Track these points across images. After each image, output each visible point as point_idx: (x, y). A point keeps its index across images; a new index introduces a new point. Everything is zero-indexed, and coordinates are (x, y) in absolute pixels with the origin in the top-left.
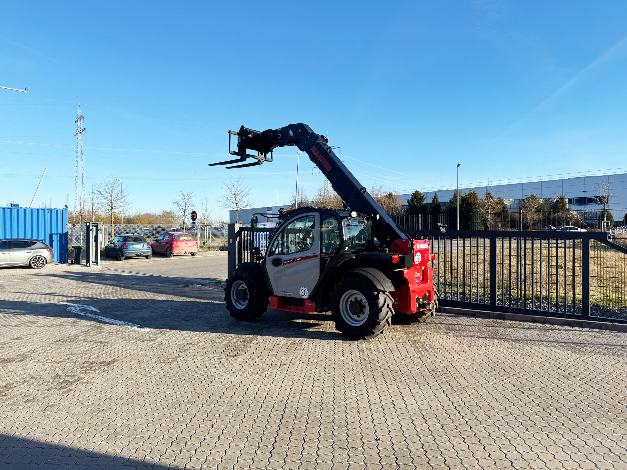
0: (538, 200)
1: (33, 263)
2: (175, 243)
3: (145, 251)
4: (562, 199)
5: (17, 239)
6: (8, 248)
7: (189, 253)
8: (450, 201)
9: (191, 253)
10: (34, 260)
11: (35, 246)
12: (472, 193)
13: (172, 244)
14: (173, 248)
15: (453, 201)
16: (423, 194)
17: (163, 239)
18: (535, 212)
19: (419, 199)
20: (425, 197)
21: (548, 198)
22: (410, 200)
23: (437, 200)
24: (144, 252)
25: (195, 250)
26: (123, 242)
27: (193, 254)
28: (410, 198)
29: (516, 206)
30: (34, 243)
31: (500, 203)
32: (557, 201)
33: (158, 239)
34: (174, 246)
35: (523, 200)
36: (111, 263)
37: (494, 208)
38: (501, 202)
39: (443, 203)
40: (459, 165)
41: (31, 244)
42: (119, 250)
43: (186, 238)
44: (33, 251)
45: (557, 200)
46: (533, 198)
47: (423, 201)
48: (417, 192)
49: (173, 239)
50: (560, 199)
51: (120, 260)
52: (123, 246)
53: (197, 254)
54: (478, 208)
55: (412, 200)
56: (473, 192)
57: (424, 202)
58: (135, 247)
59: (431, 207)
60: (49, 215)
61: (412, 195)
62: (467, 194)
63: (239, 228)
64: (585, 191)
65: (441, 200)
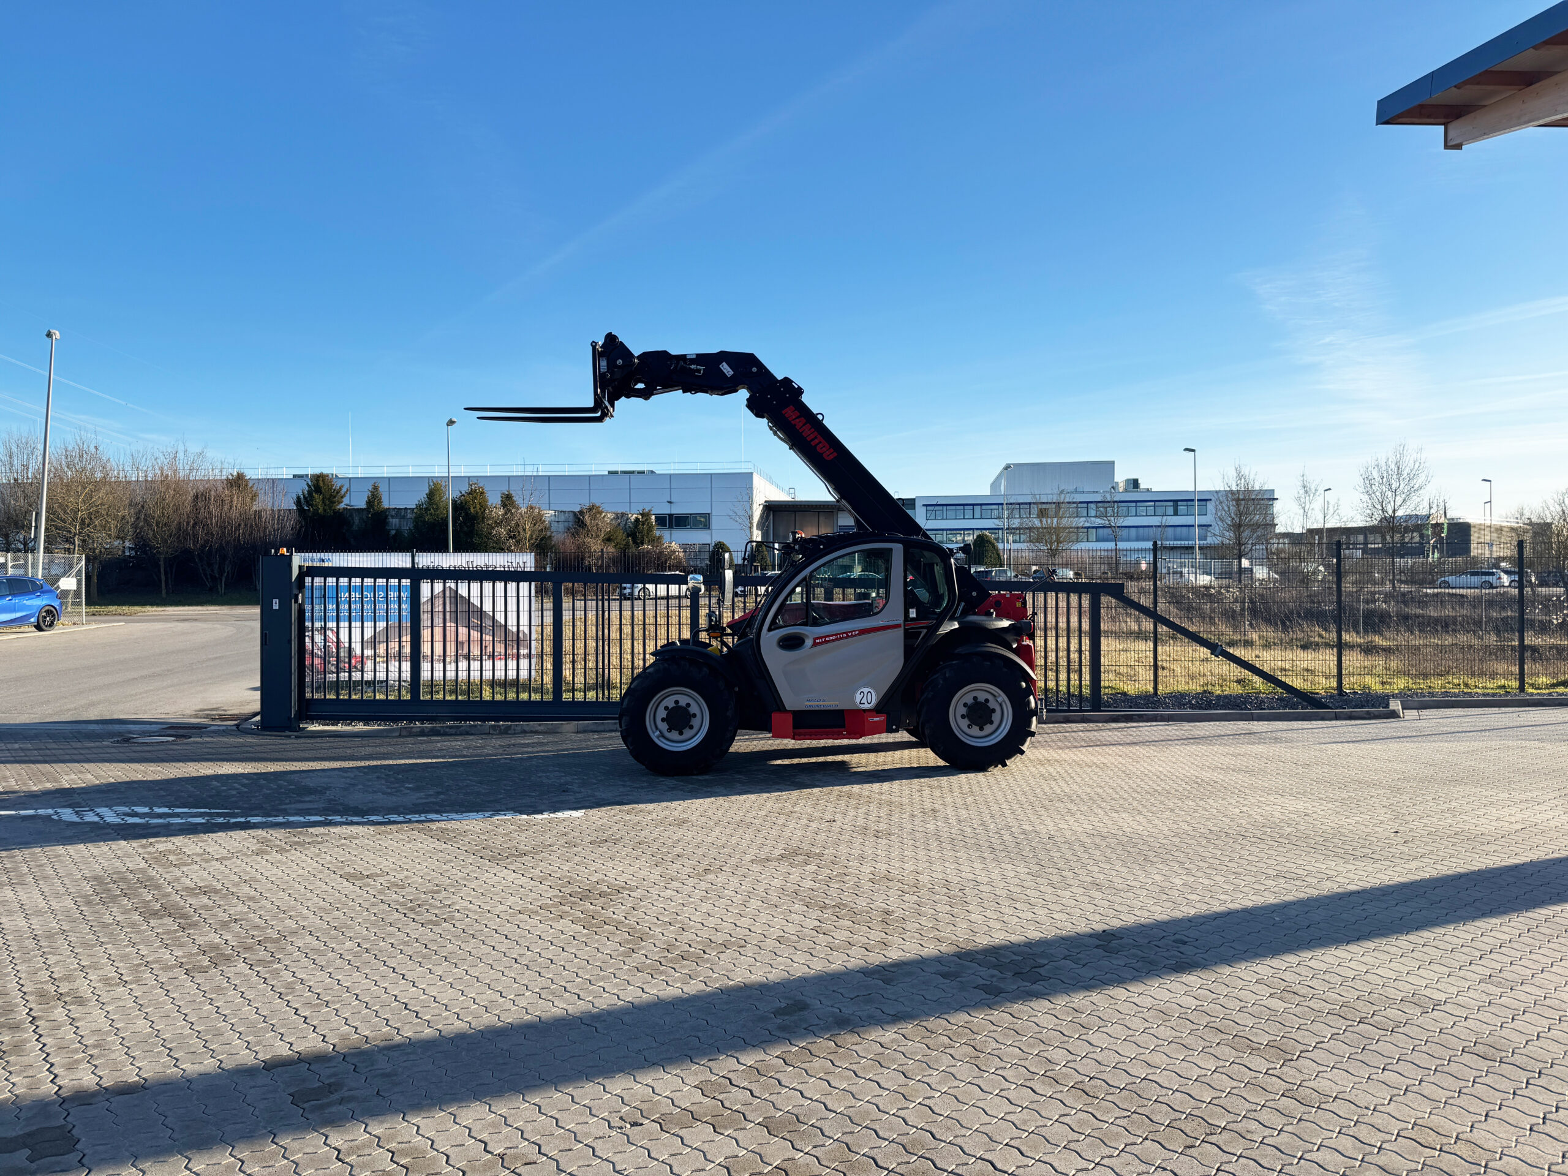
0: (605, 517)
4: (645, 515)
8: (419, 507)
12: (478, 491)
15: (431, 508)
16: (340, 483)
18: (605, 542)
19: (327, 494)
20: (343, 490)
21: (620, 511)
22: (302, 494)
23: (380, 502)
28: (301, 489)
29: (562, 525)
32: (637, 519)
35: (577, 513)
38: (537, 516)
39: (397, 509)
40: (451, 423)
46: (595, 510)
47: (340, 502)
48: (321, 476)
50: (642, 515)
55: (309, 498)
56: (479, 486)
57: (342, 506)
59: (362, 518)
63: (300, 567)
64: (670, 502)
65: (388, 502)
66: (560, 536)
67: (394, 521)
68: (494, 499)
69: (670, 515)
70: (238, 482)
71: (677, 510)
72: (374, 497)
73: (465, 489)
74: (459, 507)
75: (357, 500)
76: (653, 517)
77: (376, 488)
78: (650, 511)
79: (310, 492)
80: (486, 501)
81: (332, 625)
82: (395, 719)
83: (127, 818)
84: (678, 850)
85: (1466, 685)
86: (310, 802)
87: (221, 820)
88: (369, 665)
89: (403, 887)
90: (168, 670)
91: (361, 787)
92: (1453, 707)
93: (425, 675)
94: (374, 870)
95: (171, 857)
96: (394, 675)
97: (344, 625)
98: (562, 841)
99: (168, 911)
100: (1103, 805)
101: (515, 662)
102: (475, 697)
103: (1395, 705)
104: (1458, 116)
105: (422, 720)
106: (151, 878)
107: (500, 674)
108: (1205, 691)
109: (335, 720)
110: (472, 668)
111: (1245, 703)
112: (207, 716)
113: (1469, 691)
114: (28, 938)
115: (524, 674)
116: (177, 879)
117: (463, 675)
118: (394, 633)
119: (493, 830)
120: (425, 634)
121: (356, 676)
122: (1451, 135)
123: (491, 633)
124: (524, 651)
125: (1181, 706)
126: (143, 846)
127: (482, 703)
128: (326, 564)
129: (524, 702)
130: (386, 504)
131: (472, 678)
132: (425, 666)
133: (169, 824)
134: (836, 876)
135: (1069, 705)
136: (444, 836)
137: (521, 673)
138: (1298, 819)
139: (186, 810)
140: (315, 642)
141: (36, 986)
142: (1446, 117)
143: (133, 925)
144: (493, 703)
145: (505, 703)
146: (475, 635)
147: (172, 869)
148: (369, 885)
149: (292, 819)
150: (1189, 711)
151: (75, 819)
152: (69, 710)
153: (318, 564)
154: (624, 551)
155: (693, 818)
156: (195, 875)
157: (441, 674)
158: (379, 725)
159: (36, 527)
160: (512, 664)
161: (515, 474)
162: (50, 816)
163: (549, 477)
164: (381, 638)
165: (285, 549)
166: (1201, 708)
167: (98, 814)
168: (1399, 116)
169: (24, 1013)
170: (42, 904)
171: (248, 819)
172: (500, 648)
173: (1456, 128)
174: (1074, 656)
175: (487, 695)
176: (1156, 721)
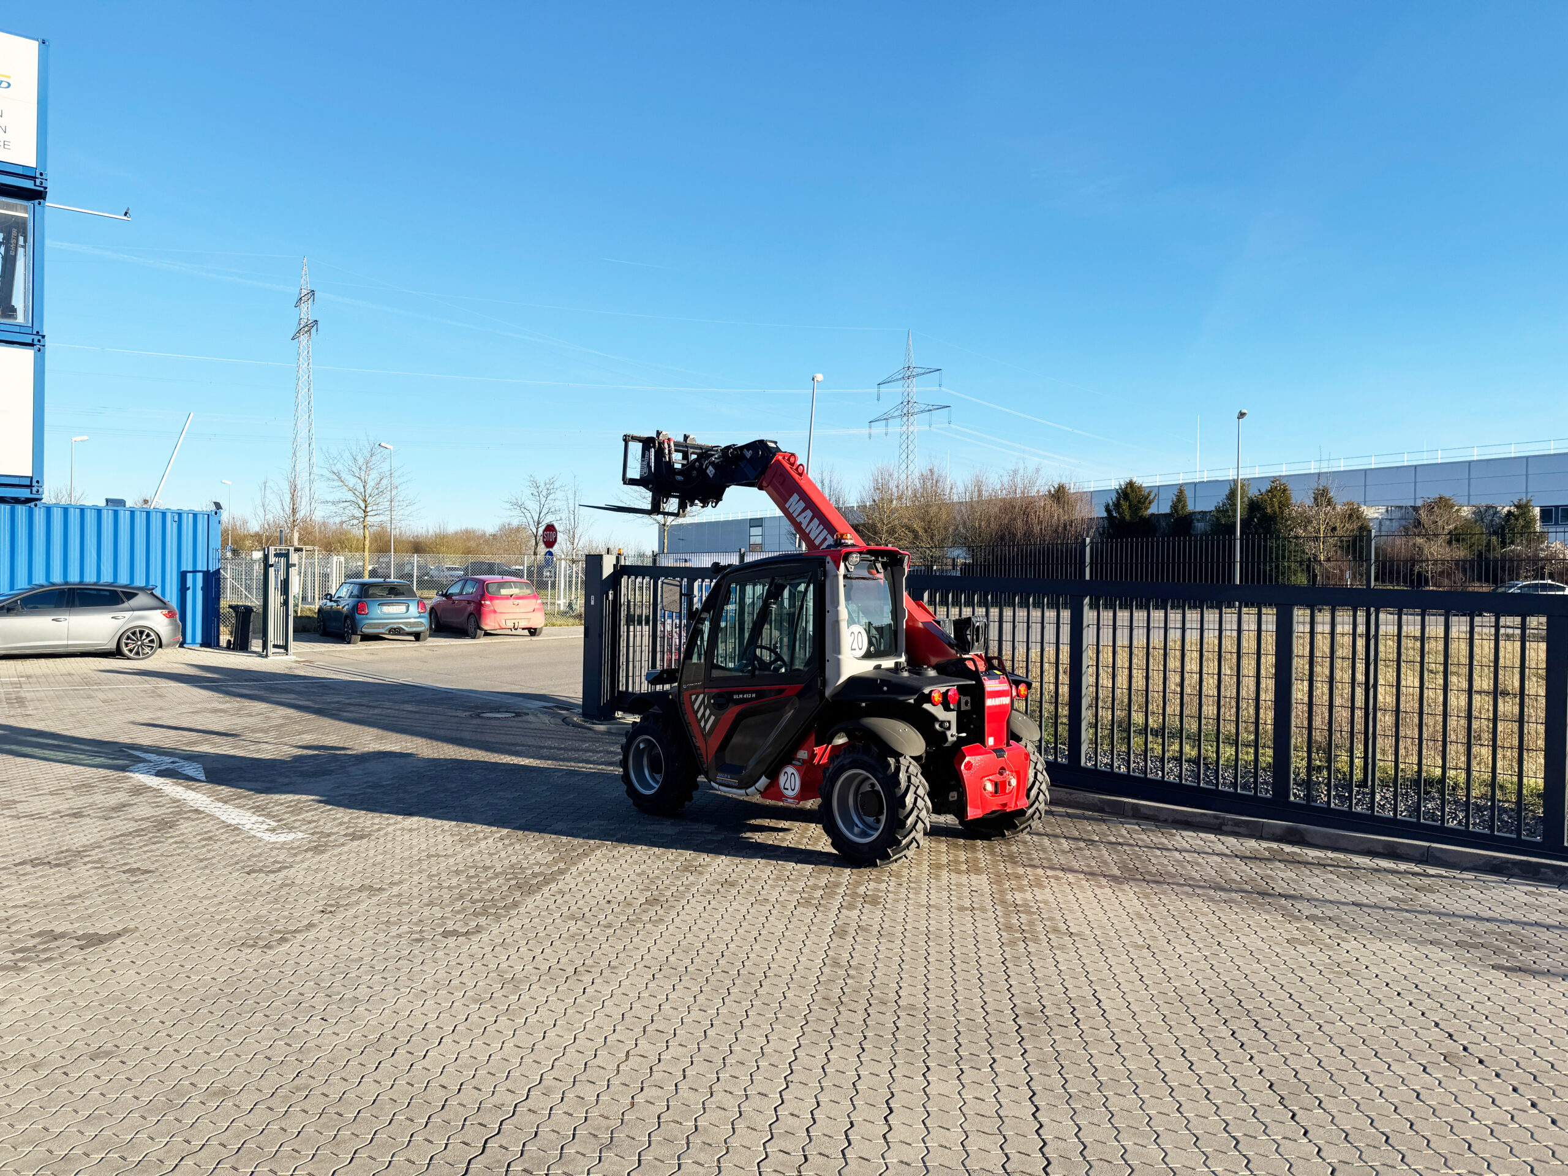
0: (1458, 511)
1: (127, 645)
2: (488, 603)
3: (412, 620)
4: (1523, 508)
5: (95, 584)
6: (67, 606)
7: (523, 629)
8: (1218, 510)
9: (529, 629)
10: (128, 638)
11: (134, 602)
12: (1278, 490)
13: (481, 605)
14: (482, 617)
15: (1225, 511)
16: (1147, 490)
17: (461, 594)
18: (1450, 543)
19: (1135, 502)
20: (1151, 497)
21: (1484, 504)
22: (1111, 504)
23: (1184, 506)
24: (410, 623)
25: (538, 620)
26: (358, 597)
27: (533, 632)
28: (1111, 499)
29: (1395, 524)
30: (130, 596)
31: (1351, 516)
33: (449, 592)
34: (485, 609)
35: (1416, 509)
36: (323, 649)
37: (1334, 529)
38: (1353, 514)
39: (1199, 513)
40: (1242, 415)
41: (125, 599)
42: (346, 617)
43: (515, 591)
44: (128, 614)
45: (1509, 512)
46: (1443, 503)
47: (1147, 508)
48: (1131, 484)
49: (483, 592)
50: (1517, 507)
51: (349, 643)
52: (357, 608)
53: (543, 632)
54: (1291, 530)
55: (1117, 505)
56: (1280, 485)
57: (1150, 511)
58: (387, 609)
59: (1167, 524)
60: (175, 525)
61: (1118, 492)
62: (1263, 491)
65: (1193, 506)
66: (1388, 538)
67: (1200, 526)
68: (1301, 499)
69: (1557, 507)
70: (1059, 495)
72: (1179, 503)
73: (1266, 489)
75: (1160, 507)
76: (1537, 511)
77: (1181, 492)
78: (1528, 501)
79: (1118, 499)
80: (1288, 499)
130: (1190, 507)
154: (1480, 554)
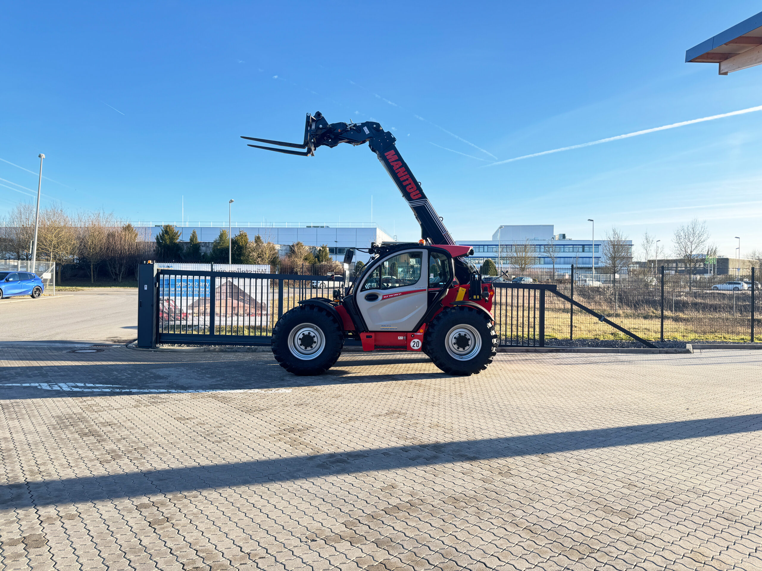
0: (305, 248)
8: (214, 242)
12: (243, 235)
15: (221, 243)
16: (177, 230)
18: (304, 260)
19: (171, 235)
20: (178, 234)
21: (312, 246)
22: (159, 235)
23: (196, 239)
29: (283, 252)
31: (271, 248)
32: (320, 250)
39: (204, 243)
40: (232, 201)
46: (300, 245)
47: (177, 239)
48: (168, 226)
50: (323, 247)
54: (250, 252)
55: (162, 237)
56: (244, 232)
57: (178, 241)
59: (188, 246)
61: (162, 229)
63: (158, 270)
64: (336, 242)
65: (200, 239)
66: (282, 258)
67: (203, 249)
68: (251, 239)
69: (336, 248)
70: (128, 228)
71: (339, 245)
72: (194, 237)
73: (238, 233)
74: (234, 242)
75: (185, 238)
76: (328, 249)
77: (194, 232)
78: (326, 245)
79: (163, 235)
80: (247, 239)
81: (172, 298)
82: (202, 344)
83: (73, 388)
84: (336, 410)
85: (725, 338)
86: (160, 382)
87: (118, 390)
88: (190, 317)
89: (204, 424)
90: (94, 318)
91: (185, 376)
92: (718, 349)
93: (217, 323)
94: (190, 416)
95: (94, 408)
96: (202, 323)
97: (178, 298)
98: (281, 403)
99: (92, 433)
100: (544, 392)
101: (260, 317)
102: (240, 334)
103: (689, 346)
104: (726, 58)
105: (215, 344)
106: (84, 418)
107: (252, 323)
108: (595, 338)
109: (173, 343)
110: (239, 320)
111: (615, 345)
112: (112, 340)
113: (726, 341)
114: (26, 444)
115: (264, 324)
116: (96, 418)
117: (235, 323)
118: (202, 302)
119: (248, 398)
120: (217, 303)
121: (184, 323)
122: (722, 68)
123: (249, 303)
124: (264, 312)
125: (584, 345)
126: (81, 402)
127: (244, 337)
128: (170, 269)
129: (264, 337)
130: (199, 240)
131: (239, 325)
132: (217, 318)
133: (93, 392)
134: (413, 424)
135: (529, 344)
136: (224, 400)
137: (263, 323)
138: (639, 402)
139: (101, 385)
140: (164, 306)
141: (29, 467)
142: (720, 59)
143: (75, 439)
144: (249, 337)
145: (255, 337)
146: (241, 304)
147: (94, 413)
148: (188, 423)
149: (152, 390)
150: (588, 348)
151: (48, 388)
152: (47, 336)
153: (166, 269)
154: (313, 265)
155: (344, 394)
156: (106, 416)
157: (225, 322)
158: (195, 346)
159: (32, 248)
160: (258, 318)
161: (261, 227)
162: (36, 387)
163: (278, 228)
164: (196, 304)
165: (151, 261)
166: (593, 346)
167: (59, 386)
168: (696, 58)
169: (23, 480)
170: (32, 429)
171: (131, 390)
172: (253, 311)
173: (725, 65)
174: (532, 320)
175: (246, 333)
176: (571, 352)
